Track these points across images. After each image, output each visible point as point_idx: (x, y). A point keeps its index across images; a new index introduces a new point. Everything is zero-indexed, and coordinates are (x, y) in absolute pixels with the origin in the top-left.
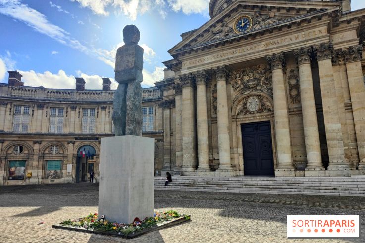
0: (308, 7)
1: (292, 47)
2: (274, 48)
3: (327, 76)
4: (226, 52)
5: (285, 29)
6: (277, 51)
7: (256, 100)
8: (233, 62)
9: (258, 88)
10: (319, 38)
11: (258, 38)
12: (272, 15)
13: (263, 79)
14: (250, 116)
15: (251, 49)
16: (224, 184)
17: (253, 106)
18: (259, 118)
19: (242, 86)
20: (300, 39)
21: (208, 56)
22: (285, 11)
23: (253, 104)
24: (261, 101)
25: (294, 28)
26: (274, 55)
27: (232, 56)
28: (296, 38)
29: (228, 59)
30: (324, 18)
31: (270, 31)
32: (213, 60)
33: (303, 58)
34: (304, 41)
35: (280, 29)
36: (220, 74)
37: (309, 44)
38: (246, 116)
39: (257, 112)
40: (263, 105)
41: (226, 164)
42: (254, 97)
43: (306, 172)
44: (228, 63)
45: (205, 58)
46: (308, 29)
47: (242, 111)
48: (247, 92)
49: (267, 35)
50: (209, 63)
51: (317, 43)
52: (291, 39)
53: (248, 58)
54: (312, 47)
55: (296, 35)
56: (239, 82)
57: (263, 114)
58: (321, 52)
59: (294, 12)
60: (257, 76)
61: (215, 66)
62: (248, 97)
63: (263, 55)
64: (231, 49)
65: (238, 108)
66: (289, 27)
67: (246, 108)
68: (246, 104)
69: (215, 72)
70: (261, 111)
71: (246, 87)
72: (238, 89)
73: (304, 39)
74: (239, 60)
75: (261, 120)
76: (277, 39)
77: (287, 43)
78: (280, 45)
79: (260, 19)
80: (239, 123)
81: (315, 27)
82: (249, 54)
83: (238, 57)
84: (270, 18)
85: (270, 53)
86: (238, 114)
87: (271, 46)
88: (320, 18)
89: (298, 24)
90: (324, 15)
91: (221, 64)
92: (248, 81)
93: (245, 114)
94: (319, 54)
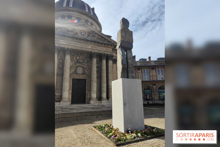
0: (109, 40)
1: (101, 52)
2: (95, 50)
3: (111, 66)
4: (73, 42)
5: (100, 44)
6: (96, 51)
7: (81, 69)
8: (76, 48)
9: (84, 64)
10: (110, 52)
11: (89, 43)
12: (96, 36)
13: (86, 60)
14: (78, 75)
15: (85, 46)
16: (74, 108)
17: (80, 71)
18: (82, 77)
19: (76, 61)
20: (104, 50)
21: (62, 40)
22: (100, 37)
23: (80, 70)
24: (84, 70)
25: (103, 45)
26: (95, 52)
27: (76, 45)
28: (103, 49)
29: (74, 46)
30: (113, 46)
31: (95, 42)
32: (65, 44)
33: (104, 57)
34: (105, 51)
35: (98, 43)
36: (68, 52)
37: (107, 53)
38: (76, 75)
39: (81, 75)
40: (84, 72)
41: (67, 98)
42: (81, 67)
43: (102, 101)
44: (73, 48)
45: (61, 40)
46: (107, 47)
47: (74, 73)
48: (78, 64)
49: (93, 43)
50: (63, 44)
51: (109, 53)
52: (101, 48)
53: (84, 49)
54: (108, 55)
55: (103, 48)
56: (75, 59)
57: (84, 76)
58: (110, 57)
59: (104, 39)
60: (84, 58)
61: (67, 47)
62: (78, 67)
63: (90, 50)
64: (76, 42)
65: (72, 71)
66: (102, 44)
67: (76, 71)
68: (77, 69)
69: (66, 50)
70: (83, 74)
71: (78, 62)
72: (73, 62)
73: (105, 50)
74: (79, 49)
75: (82, 78)
76: (96, 47)
77: (99, 50)
78: (97, 49)
79: (91, 35)
80: (72, 78)
81: (109, 48)
82: (85, 48)
83: (79, 47)
84: (95, 37)
85: (93, 51)
86: (72, 74)
87: (93, 48)
88: (111, 45)
89: (105, 44)
90: (113, 45)
91: (70, 47)
92: (79, 59)
93: (76, 74)
94: (109, 58)
